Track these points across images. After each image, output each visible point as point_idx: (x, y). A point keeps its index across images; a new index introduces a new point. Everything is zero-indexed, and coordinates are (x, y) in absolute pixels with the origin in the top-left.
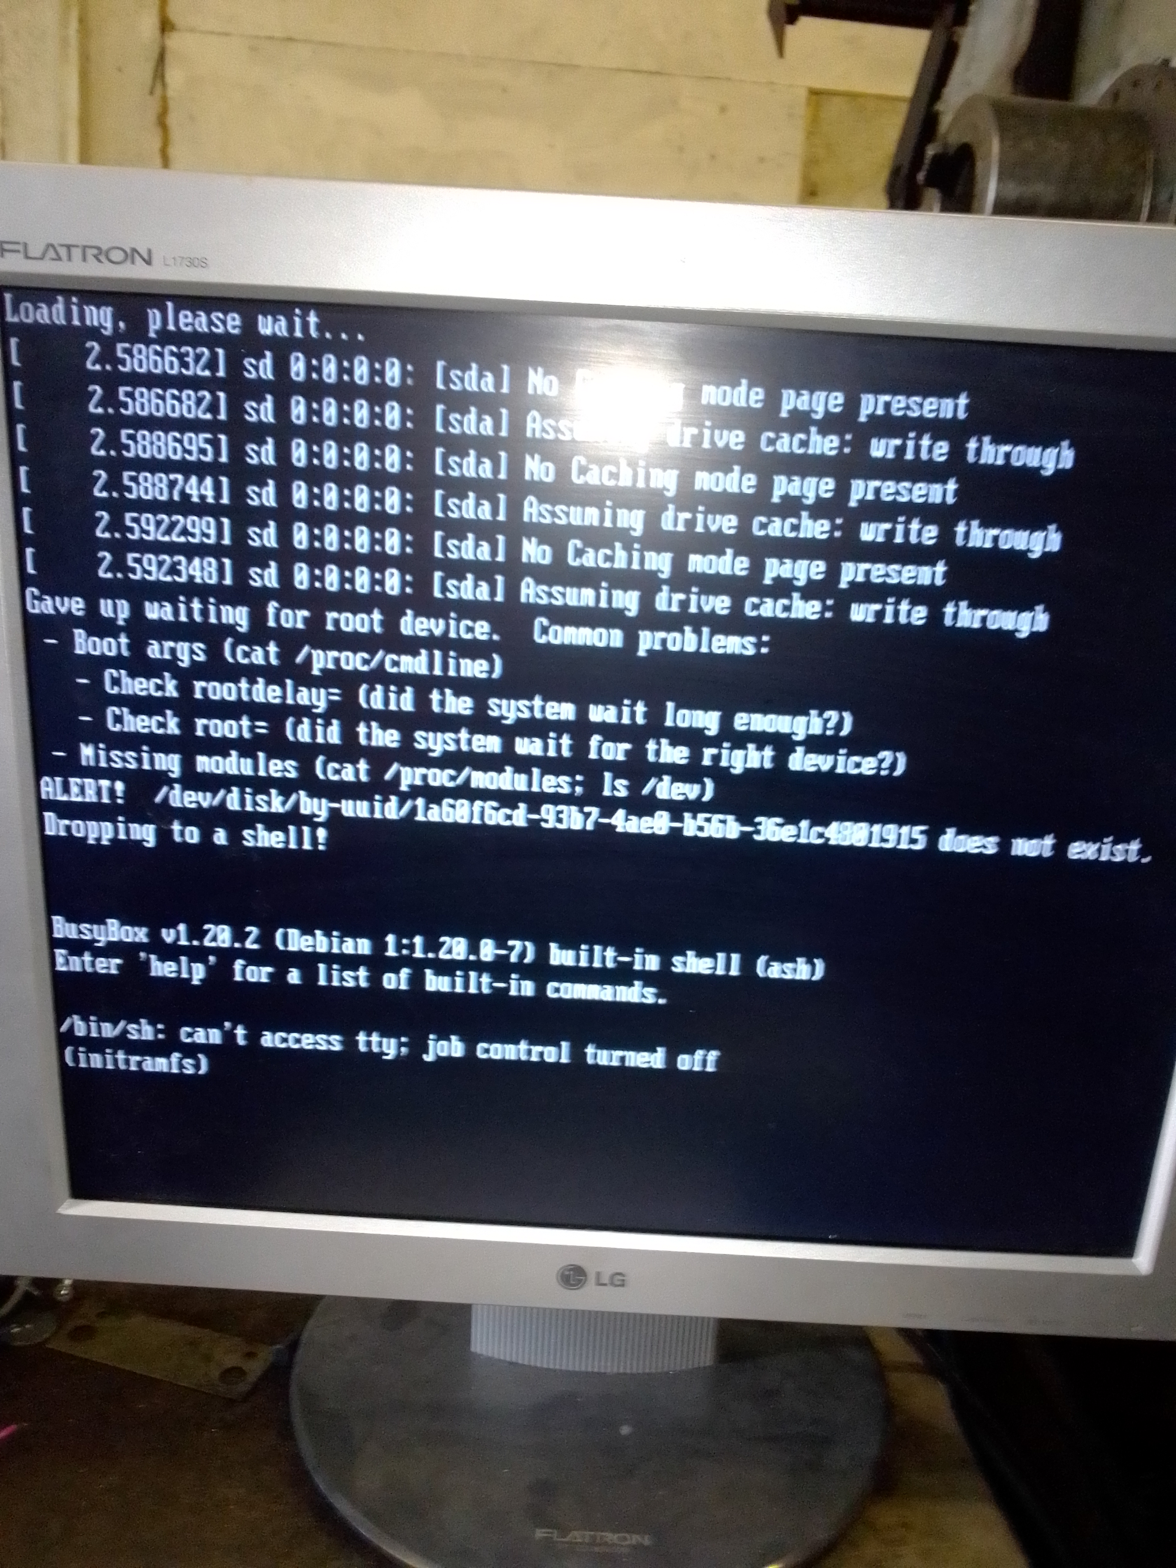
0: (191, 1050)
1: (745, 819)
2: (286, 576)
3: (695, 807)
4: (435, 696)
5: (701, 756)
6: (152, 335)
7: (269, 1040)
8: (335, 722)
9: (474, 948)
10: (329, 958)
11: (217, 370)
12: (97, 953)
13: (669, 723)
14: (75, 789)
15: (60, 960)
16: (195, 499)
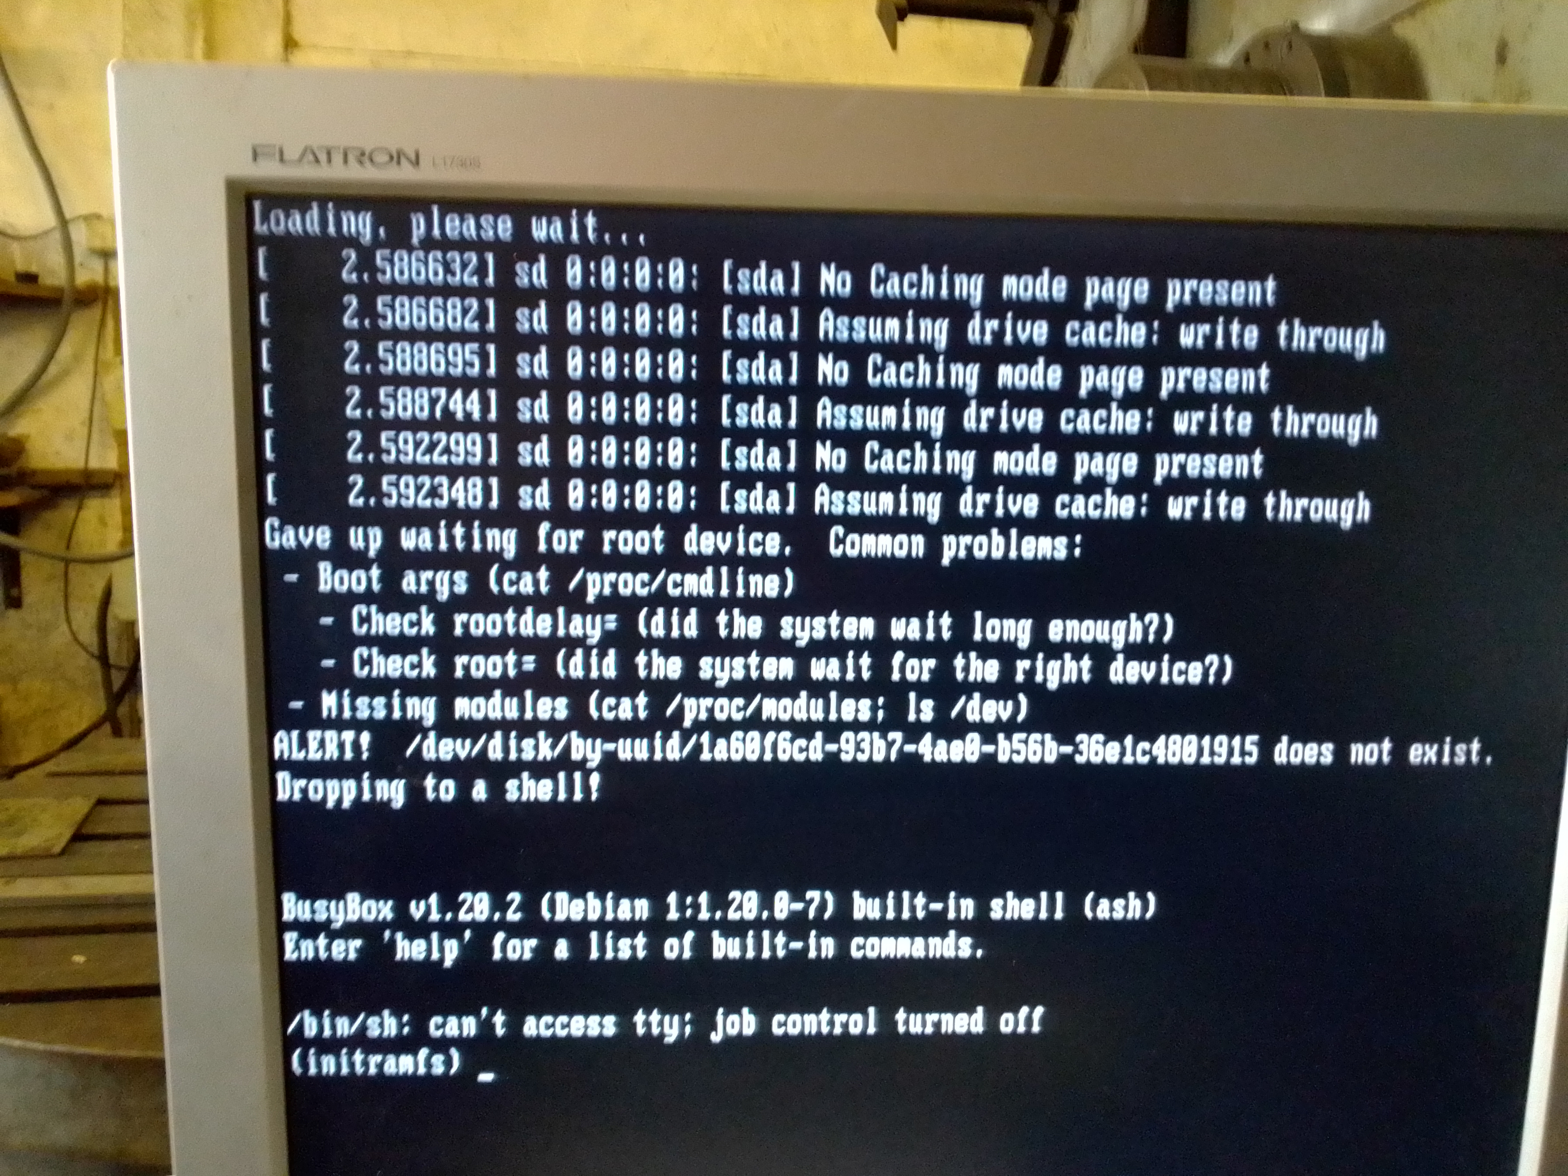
0: (441, 1045)
1: (1064, 737)
2: (559, 494)
3: (1009, 727)
4: (722, 618)
5: (1013, 671)
6: (415, 240)
7: (531, 1027)
8: (612, 652)
9: (767, 903)
10: (602, 926)
11: (486, 275)
12: (333, 935)
13: (978, 636)
14: (313, 745)
15: (289, 946)
16: (460, 416)
